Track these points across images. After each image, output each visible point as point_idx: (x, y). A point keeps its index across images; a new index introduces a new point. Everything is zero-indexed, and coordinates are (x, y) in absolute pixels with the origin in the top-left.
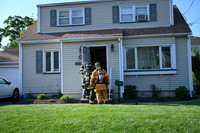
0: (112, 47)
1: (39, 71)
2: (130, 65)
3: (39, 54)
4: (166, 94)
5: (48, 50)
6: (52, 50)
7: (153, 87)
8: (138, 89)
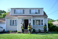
0: (30, 19)
1: (11, 25)
2: (34, 24)
3: (11, 20)
4: (42, 31)
5: (13, 20)
6: (14, 20)
7: (39, 29)
8: (36, 30)
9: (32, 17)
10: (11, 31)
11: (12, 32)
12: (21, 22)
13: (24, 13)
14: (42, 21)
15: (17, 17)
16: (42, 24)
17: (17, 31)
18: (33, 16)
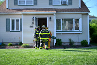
0: (50, 18)
1: (8, 30)
2: (58, 28)
3: (8, 20)
4: (77, 44)
5: (13, 19)
7: (70, 40)
9: (54, 13)
10: (9, 44)
11: (11, 45)
12: (31, 24)
13: (36, 4)
14: (77, 21)
15: (20, 13)
16: (77, 28)
17: (21, 44)
18: (57, 11)
